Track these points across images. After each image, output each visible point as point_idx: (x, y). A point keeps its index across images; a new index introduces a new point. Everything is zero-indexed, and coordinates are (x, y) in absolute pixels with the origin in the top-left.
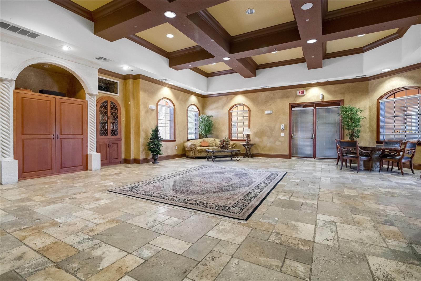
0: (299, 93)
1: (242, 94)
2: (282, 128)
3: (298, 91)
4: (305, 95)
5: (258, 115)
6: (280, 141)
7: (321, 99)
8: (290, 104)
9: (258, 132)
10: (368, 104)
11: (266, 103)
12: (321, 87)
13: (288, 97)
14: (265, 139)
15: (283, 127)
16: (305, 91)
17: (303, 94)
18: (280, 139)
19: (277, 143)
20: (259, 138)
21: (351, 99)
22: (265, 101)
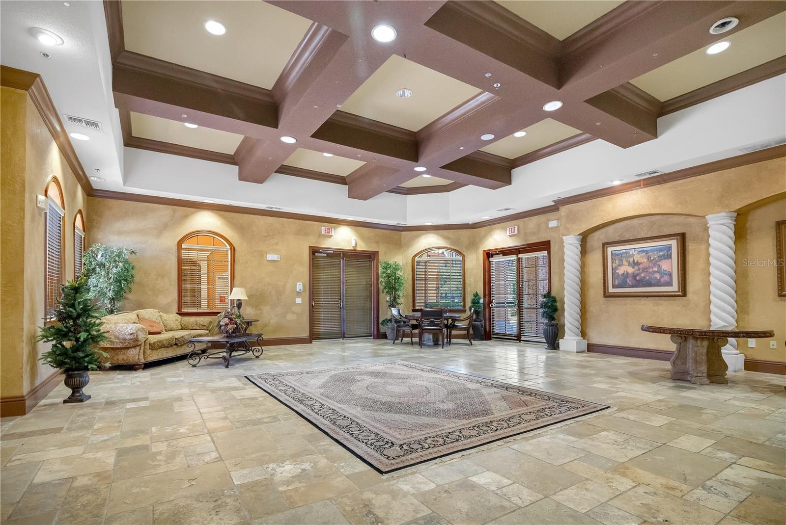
0: (325, 230)
1: (214, 210)
2: (300, 290)
3: (322, 228)
4: (332, 236)
5: (252, 261)
6: (294, 313)
7: (353, 247)
8: (310, 247)
9: (252, 296)
10: (401, 261)
11: (268, 239)
12: (353, 227)
13: (306, 234)
14: (266, 309)
15: (299, 287)
16: (333, 229)
17: (330, 234)
18: (294, 309)
19: (290, 317)
20: (254, 309)
21: (385, 252)
22: (266, 234)
